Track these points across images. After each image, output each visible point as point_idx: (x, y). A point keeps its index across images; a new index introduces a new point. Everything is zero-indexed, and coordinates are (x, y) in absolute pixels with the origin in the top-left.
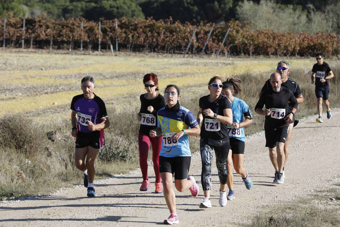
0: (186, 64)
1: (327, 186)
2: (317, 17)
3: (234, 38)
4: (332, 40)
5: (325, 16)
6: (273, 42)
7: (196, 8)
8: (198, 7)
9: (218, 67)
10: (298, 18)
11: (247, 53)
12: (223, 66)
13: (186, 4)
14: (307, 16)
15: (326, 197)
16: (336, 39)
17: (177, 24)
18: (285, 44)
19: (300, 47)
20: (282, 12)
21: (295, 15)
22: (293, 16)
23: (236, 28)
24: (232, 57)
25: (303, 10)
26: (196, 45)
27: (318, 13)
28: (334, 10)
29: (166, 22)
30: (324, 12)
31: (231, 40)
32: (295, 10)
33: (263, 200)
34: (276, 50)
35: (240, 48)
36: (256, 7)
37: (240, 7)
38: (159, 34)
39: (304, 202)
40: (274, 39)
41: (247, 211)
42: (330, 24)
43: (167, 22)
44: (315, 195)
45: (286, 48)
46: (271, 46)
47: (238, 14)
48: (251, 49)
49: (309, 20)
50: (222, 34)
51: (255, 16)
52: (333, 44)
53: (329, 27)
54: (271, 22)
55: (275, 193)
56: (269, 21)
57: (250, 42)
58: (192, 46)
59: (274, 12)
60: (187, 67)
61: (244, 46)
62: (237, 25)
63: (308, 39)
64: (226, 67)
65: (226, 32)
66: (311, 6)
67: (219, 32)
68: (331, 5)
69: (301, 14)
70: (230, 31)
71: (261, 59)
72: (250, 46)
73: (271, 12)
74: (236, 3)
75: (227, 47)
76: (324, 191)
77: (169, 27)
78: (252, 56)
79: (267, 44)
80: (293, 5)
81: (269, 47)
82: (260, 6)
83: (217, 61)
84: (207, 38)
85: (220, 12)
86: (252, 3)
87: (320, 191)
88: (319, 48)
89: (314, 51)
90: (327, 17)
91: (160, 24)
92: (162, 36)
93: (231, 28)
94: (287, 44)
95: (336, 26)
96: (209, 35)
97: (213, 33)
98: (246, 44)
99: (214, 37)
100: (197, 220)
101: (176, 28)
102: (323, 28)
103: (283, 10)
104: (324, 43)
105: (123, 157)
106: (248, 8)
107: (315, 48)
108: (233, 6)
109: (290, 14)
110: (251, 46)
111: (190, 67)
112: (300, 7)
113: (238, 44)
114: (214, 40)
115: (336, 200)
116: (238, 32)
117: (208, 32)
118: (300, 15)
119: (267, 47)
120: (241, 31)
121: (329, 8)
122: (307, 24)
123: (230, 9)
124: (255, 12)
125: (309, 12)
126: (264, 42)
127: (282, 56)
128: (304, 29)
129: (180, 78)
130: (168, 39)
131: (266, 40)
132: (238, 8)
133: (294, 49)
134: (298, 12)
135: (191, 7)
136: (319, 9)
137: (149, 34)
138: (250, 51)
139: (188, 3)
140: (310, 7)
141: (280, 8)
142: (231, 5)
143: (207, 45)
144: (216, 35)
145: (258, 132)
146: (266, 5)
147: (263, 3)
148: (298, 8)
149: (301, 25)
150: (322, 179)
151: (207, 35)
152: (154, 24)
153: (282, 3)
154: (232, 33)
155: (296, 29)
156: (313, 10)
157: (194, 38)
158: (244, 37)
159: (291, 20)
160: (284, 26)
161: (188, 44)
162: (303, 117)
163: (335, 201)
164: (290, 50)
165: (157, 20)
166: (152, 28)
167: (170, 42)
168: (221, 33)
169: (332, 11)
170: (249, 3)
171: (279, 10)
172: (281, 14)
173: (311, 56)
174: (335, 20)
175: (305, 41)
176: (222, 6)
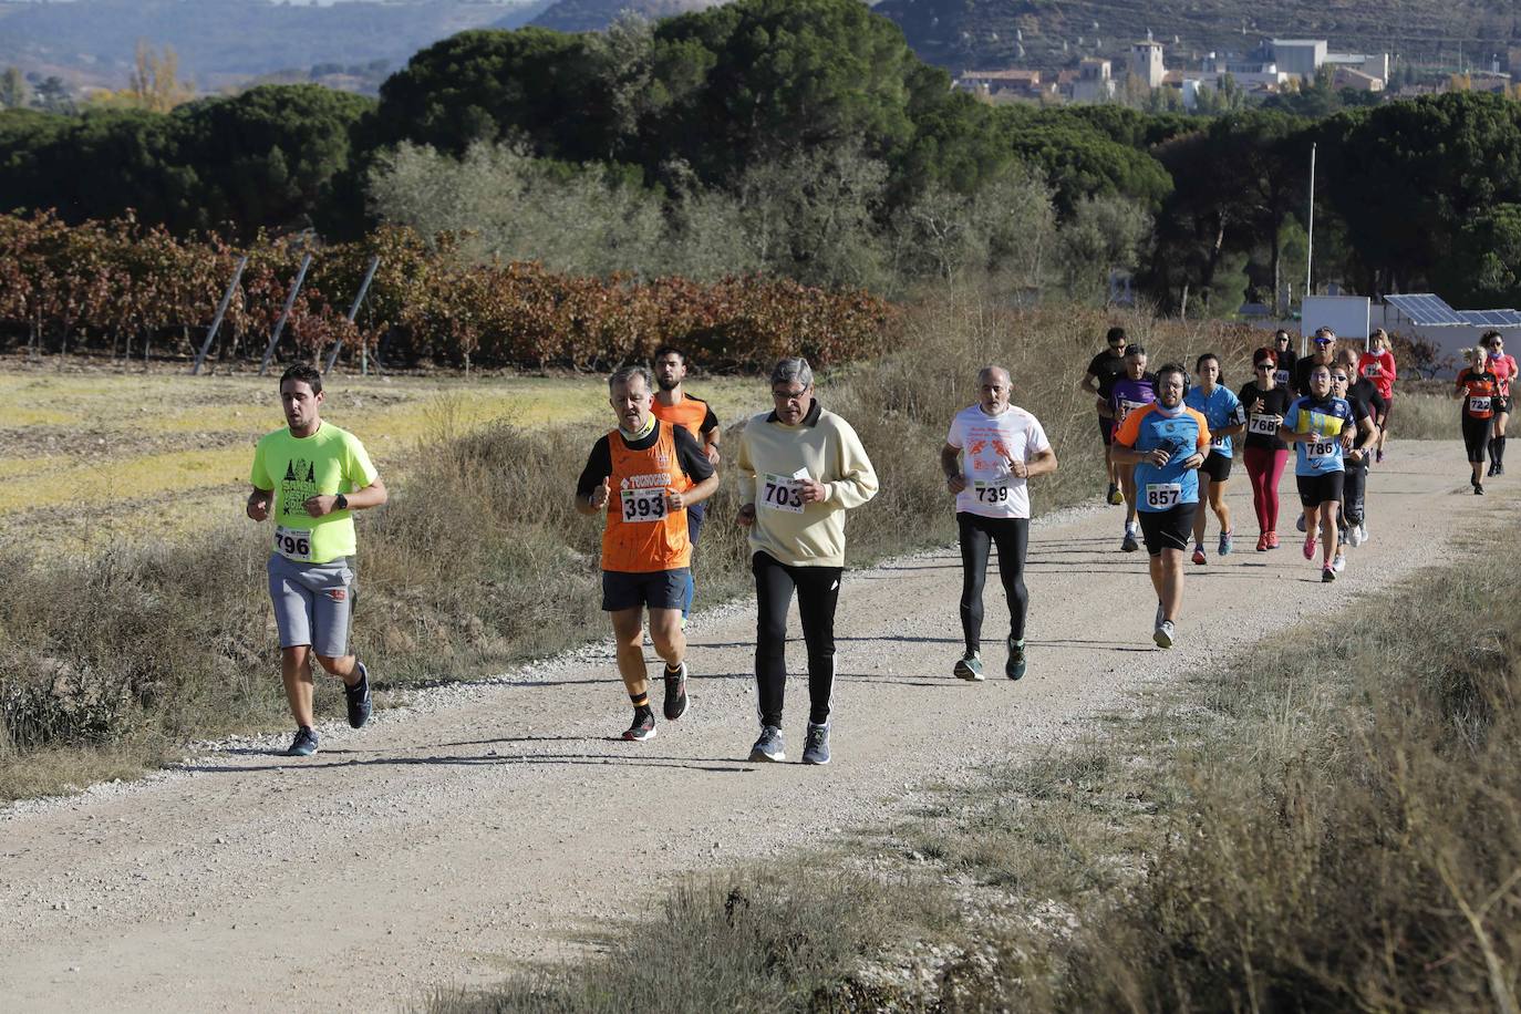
0: (220, 399)
1: (885, 816)
2: (709, 216)
3: (396, 298)
4: (795, 308)
5: (742, 210)
6: (556, 314)
7: (190, 175)
8: (198, 171)
9: (355, 413)
10: (627, 217)
11: (449, 358)
12: (371, 406)
13: (147, 157)
14: (667, 211)
15: (890, 850)
16: (805, 304)
17: (159, 240)
18: (604, 322)
19: (664, 335)
20: (560, 192)
21: (615, 205)
22: (605, 208)
23: (404, 253)
24: (391, 375)
25: (648, 184)
26: (243, 321)
27: (713, 199)
28: (780, 185)
29: (111, 232)
30: (739, 196)
31: (386, 305)
32: (613, 183)
33: (669, 855)
34: (567, 346)
35: (420, 337)
36: (451, 172)
37: (384, 169)
38: (89, 276)
39: (817, 862)
40: (560, 298)
41: (626, 885)
42: (763, 243)
43: (117, 229)
44: (851, 843)
45: (607, 335)
46: (547, 332)
47: (373, 201)
48: (469, 339)
49: (676, 226)
50: (348, 278)
51: (448, 209)
52: (798, 325)
53: (760, 257)
54: (512, 236)
55: (707, 836)
56: (507, 230)
57: (464, 313)
58: (228, 328)
59: (526, 190)
60: (227, 409)
61: (437, 331)
62: (409, 244)
63: (693, 302)
64: (387, 410)
65: (365, 271)
66: (682, 168)
67: (335, 271)
68: (767, 162)
69: (641, 202)
70: (379, 267)
71: (510, 381)
72: (463, 330)
73: (515, 192)
74: (365, 154)
75: (372, 334)
76: (878, 833)
77: (126, 251)
78: (472, 369)
79: (530, 322)
80: (608, 162)
81: (541, 332)
82: (465, 167)
83: (342, 389)
84: (287, 295)
85: (295, 191)
86: (431, 152)
87: (863, 832)
88: (742, 338)
89: (718, 352)
90: (747, 214)
91: (89, 235)
92: (104, 287)
93: (383, 254)
94: (611, 322)
95: (789, 251)
96: (297, 283)
97: (309, 275)
98: (448, 321)
99: (315, 293)
100: (464, 910)
101: (154, 255)
102: (733, 261)
103: (563, 182)
104: (760, 319)
105: (102, 727)
106: (417, 172)
107: (724, 342)
108: (350, 165)
109: (595, 199)
110: (468, 330)
111: (240, 410)
112: (633, 174)
113: (413, 321)
114: (315, 308)
115: (926, 859)
116: (410, 271)
117: (292, 271)
118: (637, 207)
119: (531, 332)
120: (425, 270)
121: (757, 175)
122: (665, 243)
123: (338, 177)
124: (449, 191)
125: (673, 195)
126: (519, 314)
127: (590, 372)
128: (651, 263)
129: (211, 453)
130: (128, 298)
131: (525, 305)
132: (372, 174)
133: (638, 341)
134: (625, 194)
135: (171, 170)
136: (714, 178)
137: (49, 279)
138: (461, 352)
139: (155, 153)
140: (675, 173)
141: (550, 173)
142: (342, 163)
143: (289, 327)
144: (322, 284)
145: (571, 648)
146: (494, 163)
147: (481, 153)
148: (627, 176)
149: (638, 245)
150: (863, 794)
151: (286, 285)
152: (62, 235)
153: (558, 156)
154: (388, 276)
155: (619, 266)
156: (692, 186)
157: (235, 294)
158: (435, 292)
159: (598, 224)
160: (570, 250)
161: (211, 322)
162: (730, 596)
163: (923, 862)
164: (621, 348)
165: (74, 222)
166: (54, 251)
167: (138, 312)
168: (341, 274)
169: (772, 187)
170: (419, 153)
171: (548, 185)
172: (556, 202)
173: (712, 372)
174: (783, 226)
175: (683, 309)
176: (304, 164)
